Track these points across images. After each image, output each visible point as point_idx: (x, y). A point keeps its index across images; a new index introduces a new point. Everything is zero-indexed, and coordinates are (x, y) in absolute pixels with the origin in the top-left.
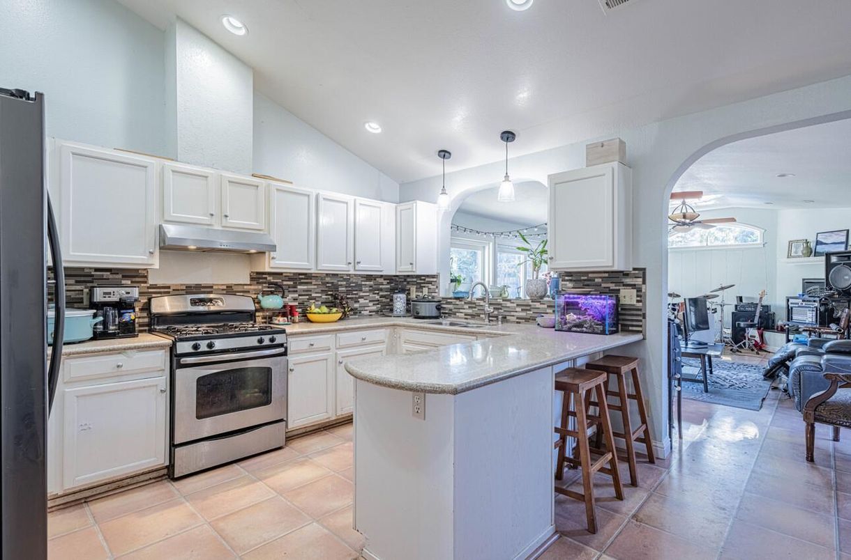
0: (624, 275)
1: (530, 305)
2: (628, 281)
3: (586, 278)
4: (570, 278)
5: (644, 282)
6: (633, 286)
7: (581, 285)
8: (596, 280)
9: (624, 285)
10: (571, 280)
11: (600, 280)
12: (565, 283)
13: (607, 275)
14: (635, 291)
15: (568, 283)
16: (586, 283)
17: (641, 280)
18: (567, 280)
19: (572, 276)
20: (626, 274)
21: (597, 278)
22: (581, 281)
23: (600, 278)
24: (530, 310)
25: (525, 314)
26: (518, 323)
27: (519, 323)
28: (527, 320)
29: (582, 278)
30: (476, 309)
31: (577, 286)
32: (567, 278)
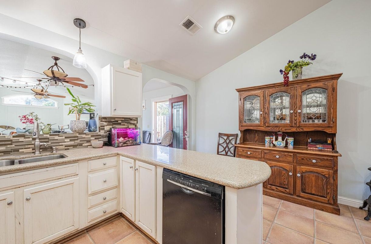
0: (130, 119)
1: (78, 137)
2: (132, 122)
3: (114, 120)
4: (106, 120)
5: (137, 123)
6: (134, 124)
7: (112, 124)
8: (119, 121)
9: (130, 124)
10: (106, 121)
11: (121, 121)
12: (102, 122)
13: (123, 119)
14: (134, 126)
15: (104, 123)
16: (114, 123)
17: (136, 122)
18: (104, 121)
19: (106, 119)
20: (131, 119)
21: (119, 120)
22: (111, 121)
23: (121, 120)
24: (77, 140)
25: (73, 143)
26: (66, 149)
27: (68, 149)
28: (74, 146)
29: (112, 120)
30: (13, 146)
31: (109, 124)
32: (103, 120)
